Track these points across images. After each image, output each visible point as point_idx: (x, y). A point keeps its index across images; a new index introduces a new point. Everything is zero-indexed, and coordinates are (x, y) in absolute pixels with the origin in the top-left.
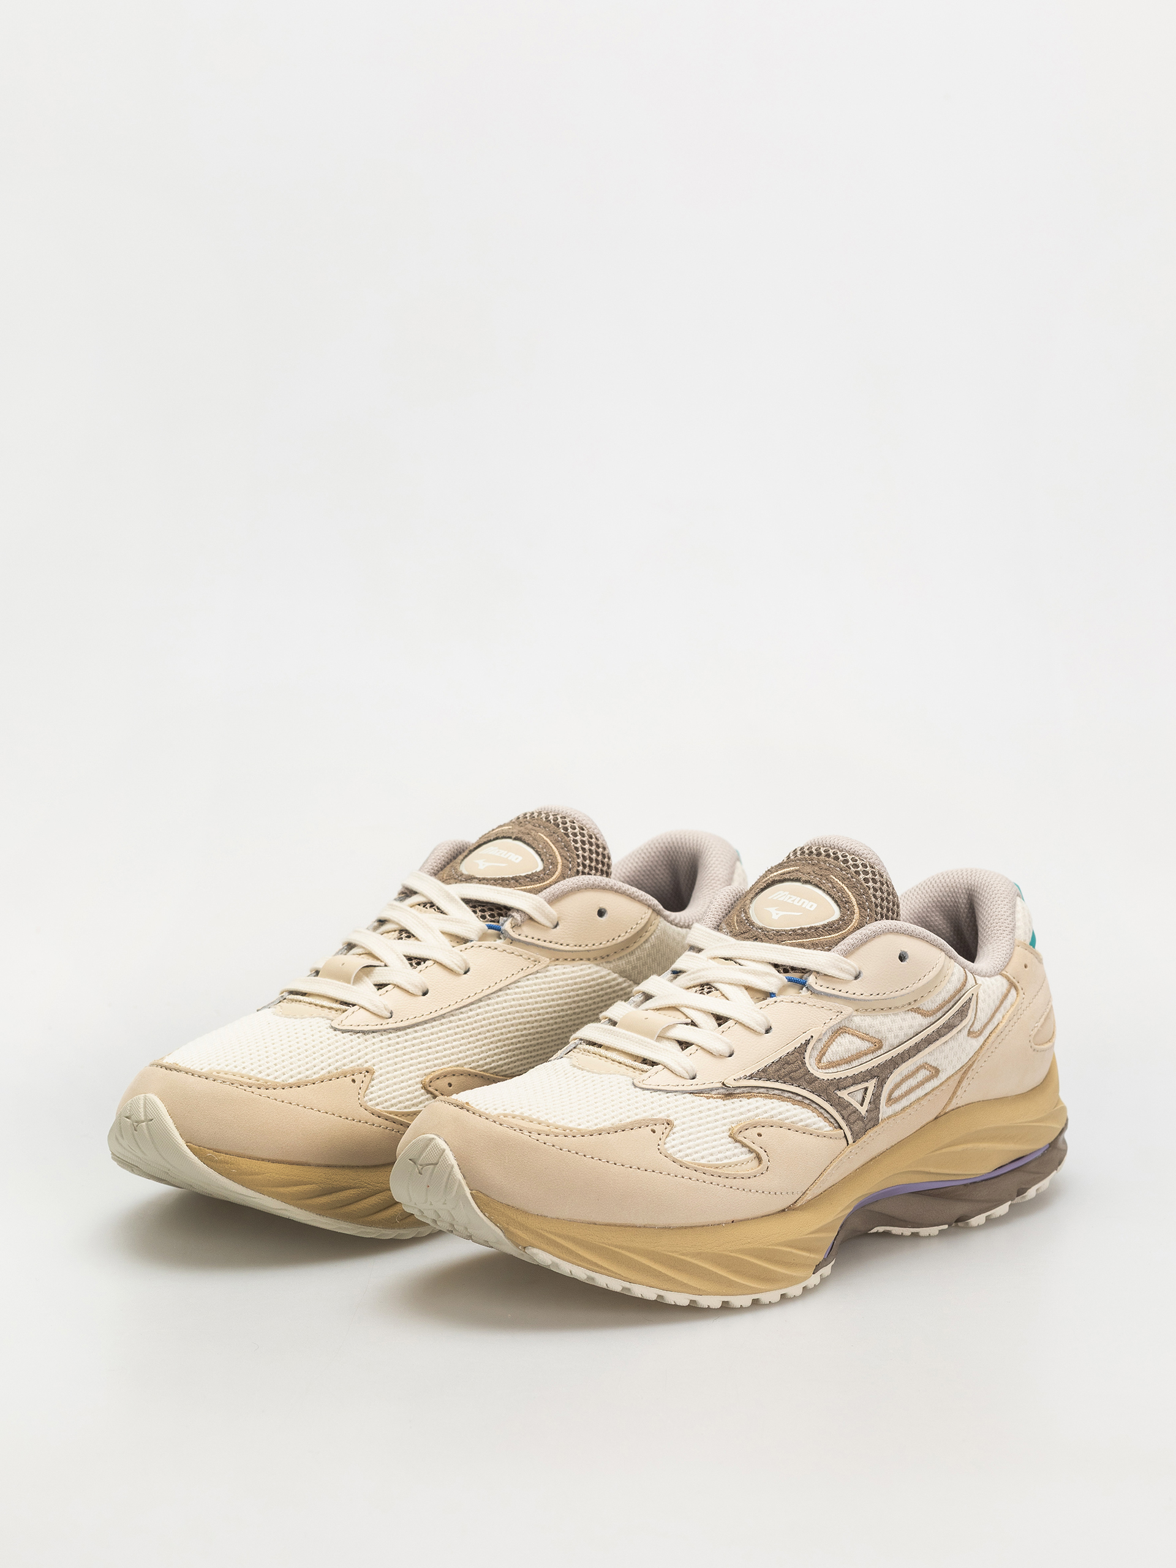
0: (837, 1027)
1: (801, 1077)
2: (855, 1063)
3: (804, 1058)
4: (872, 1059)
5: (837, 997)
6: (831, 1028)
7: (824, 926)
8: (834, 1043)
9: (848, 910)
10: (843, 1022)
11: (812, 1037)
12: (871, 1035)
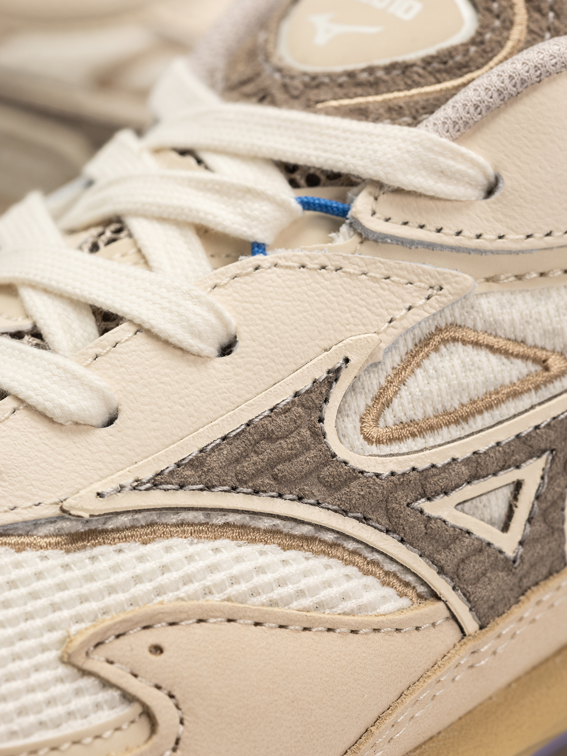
0: (427, 329)
1: (310, 473)
2: (479, 422)
3: (321, 420)
4: (532, 407)
5: (430, 246)
6: (407, 331)
7: (427, 62)
8: (418, 371)
9: (498, 17)
10: (447, 312)
11: (347, 360)
12: (530, 341)
